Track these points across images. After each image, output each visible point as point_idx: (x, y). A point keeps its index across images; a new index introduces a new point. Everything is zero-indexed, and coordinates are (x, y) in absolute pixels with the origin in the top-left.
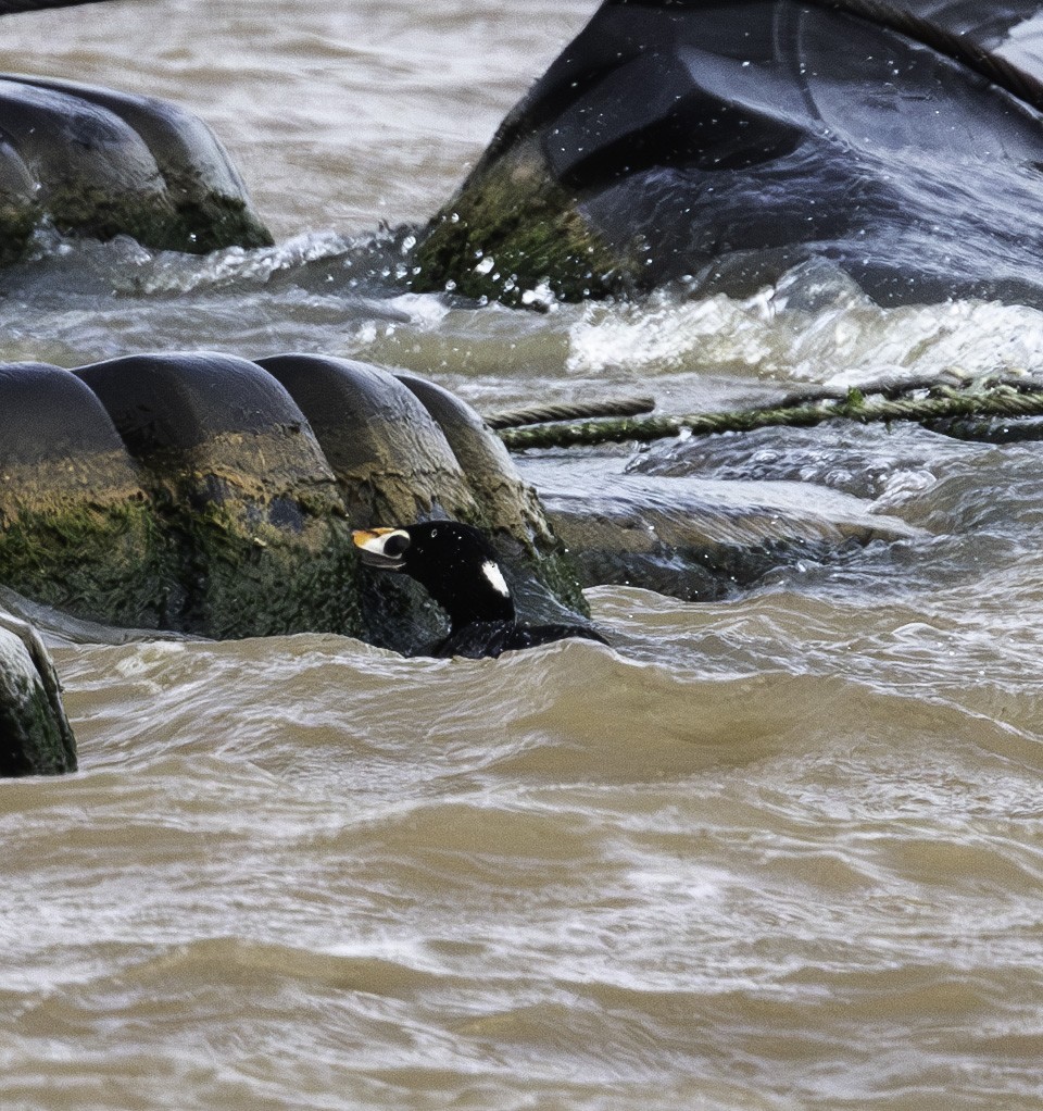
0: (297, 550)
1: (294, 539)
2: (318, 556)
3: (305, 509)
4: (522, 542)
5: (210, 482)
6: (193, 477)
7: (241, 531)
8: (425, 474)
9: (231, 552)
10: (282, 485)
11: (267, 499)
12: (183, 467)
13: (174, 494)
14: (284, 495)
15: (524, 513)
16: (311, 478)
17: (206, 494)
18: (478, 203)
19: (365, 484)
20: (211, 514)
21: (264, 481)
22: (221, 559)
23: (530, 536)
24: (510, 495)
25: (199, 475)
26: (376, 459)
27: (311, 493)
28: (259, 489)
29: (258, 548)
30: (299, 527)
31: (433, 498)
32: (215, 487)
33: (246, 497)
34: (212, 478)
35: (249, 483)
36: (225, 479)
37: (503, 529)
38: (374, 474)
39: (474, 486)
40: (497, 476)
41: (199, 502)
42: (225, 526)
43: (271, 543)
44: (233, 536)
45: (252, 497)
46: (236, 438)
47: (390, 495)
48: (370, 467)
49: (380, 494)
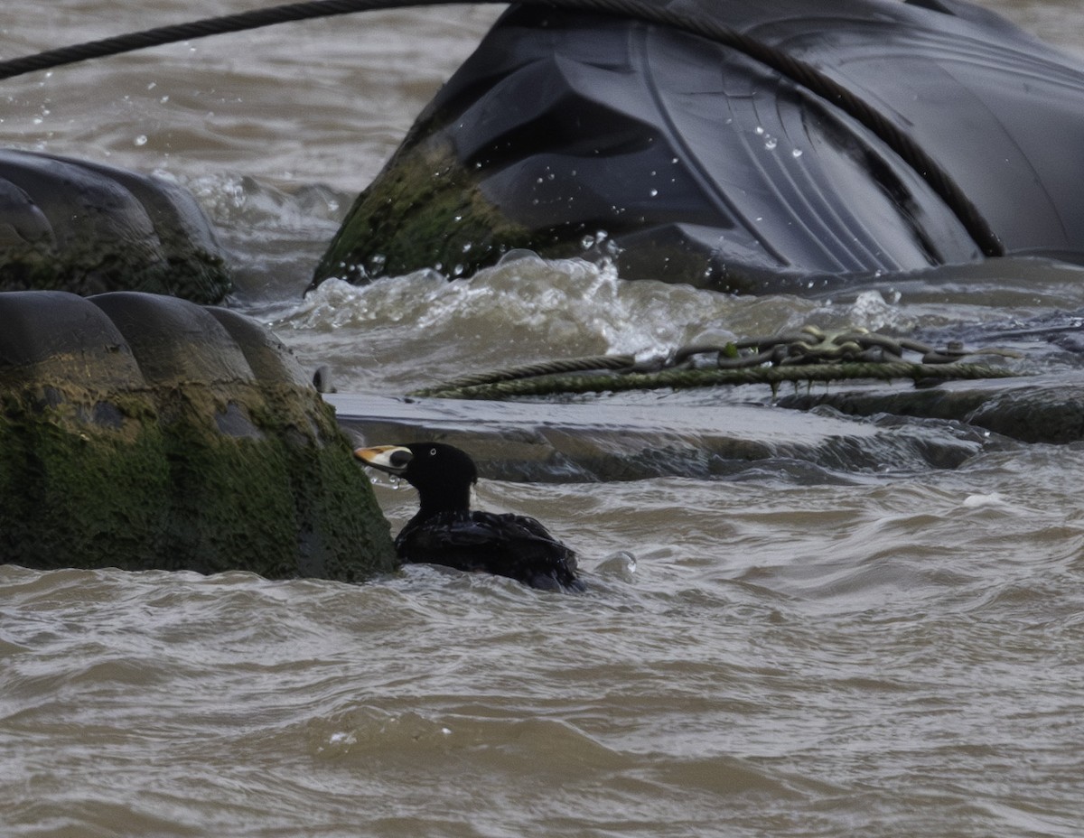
0: (115, 444)
1: (113, 434)
2: (132, 449)
3: (123, 412)
4: (306, 435)
5: (47, 393)
6: (35, 389)
7: (71, 428)
8: (223, 383)
9: (63, 445)
10: (104, 393)
11: (93, 403)
12: (26, 380)
13: (19, 402)
14: (106, 402)
15: (308, 412)
16: (128, 387)
17: (43, 401)
18: (399, 180)
19: (174, 392)
20: (47, 416)
21: (90, 390)
22: (56, 452)
23: (315, 431)
24: (297, 399)
25: (39, 385)
26: (183, 372)
27: (129, 400)
28: (85, 396)
29: (83, 442)
30: (119, 425)
31: (230, 402)
32: (52, 396)
33: (75, 403)
34: (48, 388)
35: (76, 391)
36: (58, 389)
37: (291, 426)
38: (182, 384)
39: (266, 392)
40: (288, 384)
41: (39, 407)
42: (58, 425)
43: (96, 438)
44: (64, 432)
45: (80, 403)
46: (67, 357)
47: (194, 401)
48: (178, 379)
49: (185, 398)
